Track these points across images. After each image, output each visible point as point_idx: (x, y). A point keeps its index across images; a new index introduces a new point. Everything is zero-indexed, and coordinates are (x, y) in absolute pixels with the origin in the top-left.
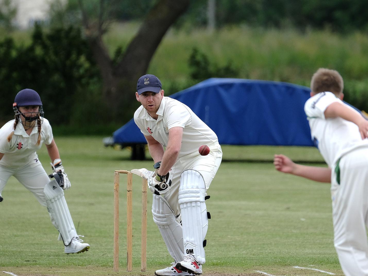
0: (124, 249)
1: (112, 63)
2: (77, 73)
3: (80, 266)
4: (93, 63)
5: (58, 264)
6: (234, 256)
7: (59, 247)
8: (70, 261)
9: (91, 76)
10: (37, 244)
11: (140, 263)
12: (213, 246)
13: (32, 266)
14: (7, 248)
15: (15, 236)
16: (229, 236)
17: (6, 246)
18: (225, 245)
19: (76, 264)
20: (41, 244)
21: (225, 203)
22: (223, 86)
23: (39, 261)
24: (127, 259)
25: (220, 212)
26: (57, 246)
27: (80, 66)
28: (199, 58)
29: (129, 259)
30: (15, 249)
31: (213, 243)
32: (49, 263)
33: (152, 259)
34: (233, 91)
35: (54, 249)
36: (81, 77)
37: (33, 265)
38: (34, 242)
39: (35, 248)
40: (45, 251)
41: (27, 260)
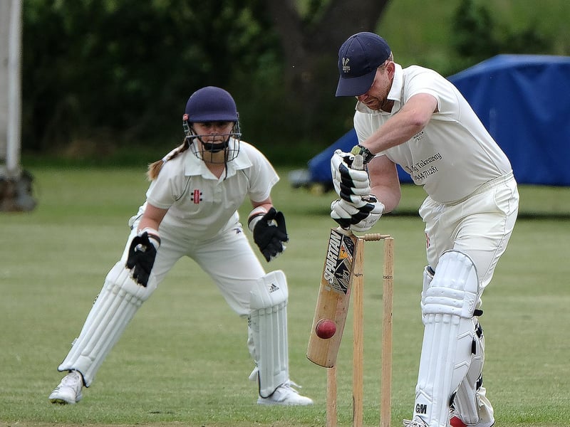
0: (343, 390)
1: (304, 23)
2: (233, 44)
3: (260, 422)
4: (266, 25)
5: (216, 420)
6: (561, 403)
7: (214, 385)
8: (238, 413)
9: (262, 50)
10: (173, 379)
11: (377, 417)
12: (517, 384)
13: (165, 422)
14: (113, 387)
15: (129, 363)
16: (546, 365)
17: (110, 383)
18: (541, 382)
19: (252, 419)
20: (179, 379)
21: (532, 300)
22: (523, 69)
23: (179, 413)
24: (352, 410)
25: (526, 317)
26: (211, 383)
27: (241, 30)
28: (474, 14)
29: (356, 410)
30: (129, 389)
31: (516, 379)
32: (198, 417)
33: (399, 409)
34: (545, 78)
35: (206, 390)
36: (243, 52)
37: (167, 421)
38: (165, 375)
39: (167, 387)
40: (188, 392)
41: (155, 410)
